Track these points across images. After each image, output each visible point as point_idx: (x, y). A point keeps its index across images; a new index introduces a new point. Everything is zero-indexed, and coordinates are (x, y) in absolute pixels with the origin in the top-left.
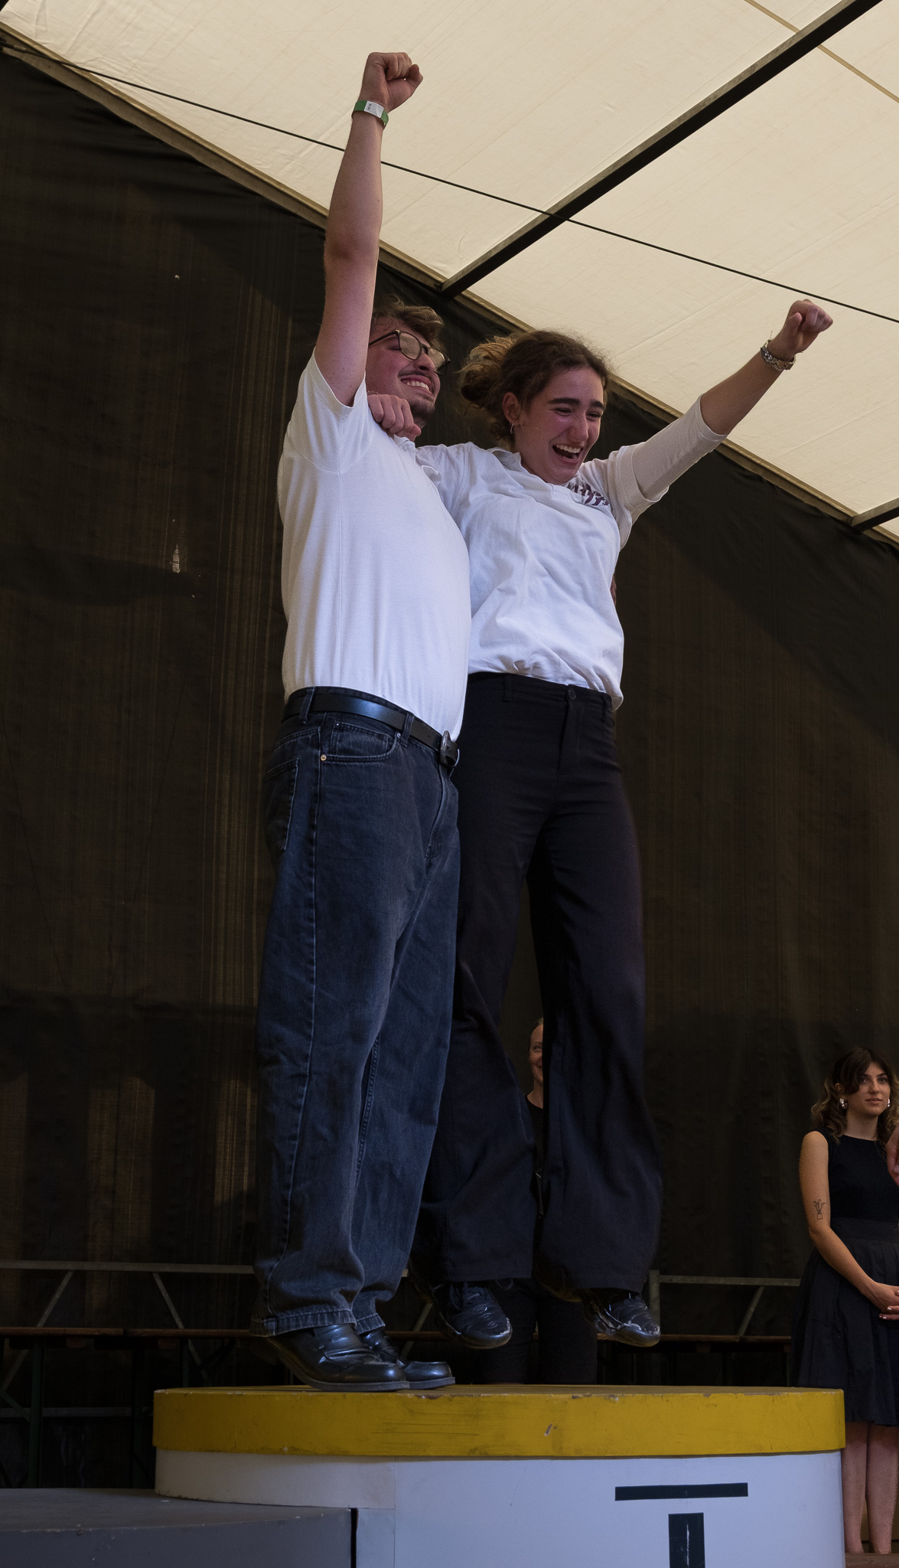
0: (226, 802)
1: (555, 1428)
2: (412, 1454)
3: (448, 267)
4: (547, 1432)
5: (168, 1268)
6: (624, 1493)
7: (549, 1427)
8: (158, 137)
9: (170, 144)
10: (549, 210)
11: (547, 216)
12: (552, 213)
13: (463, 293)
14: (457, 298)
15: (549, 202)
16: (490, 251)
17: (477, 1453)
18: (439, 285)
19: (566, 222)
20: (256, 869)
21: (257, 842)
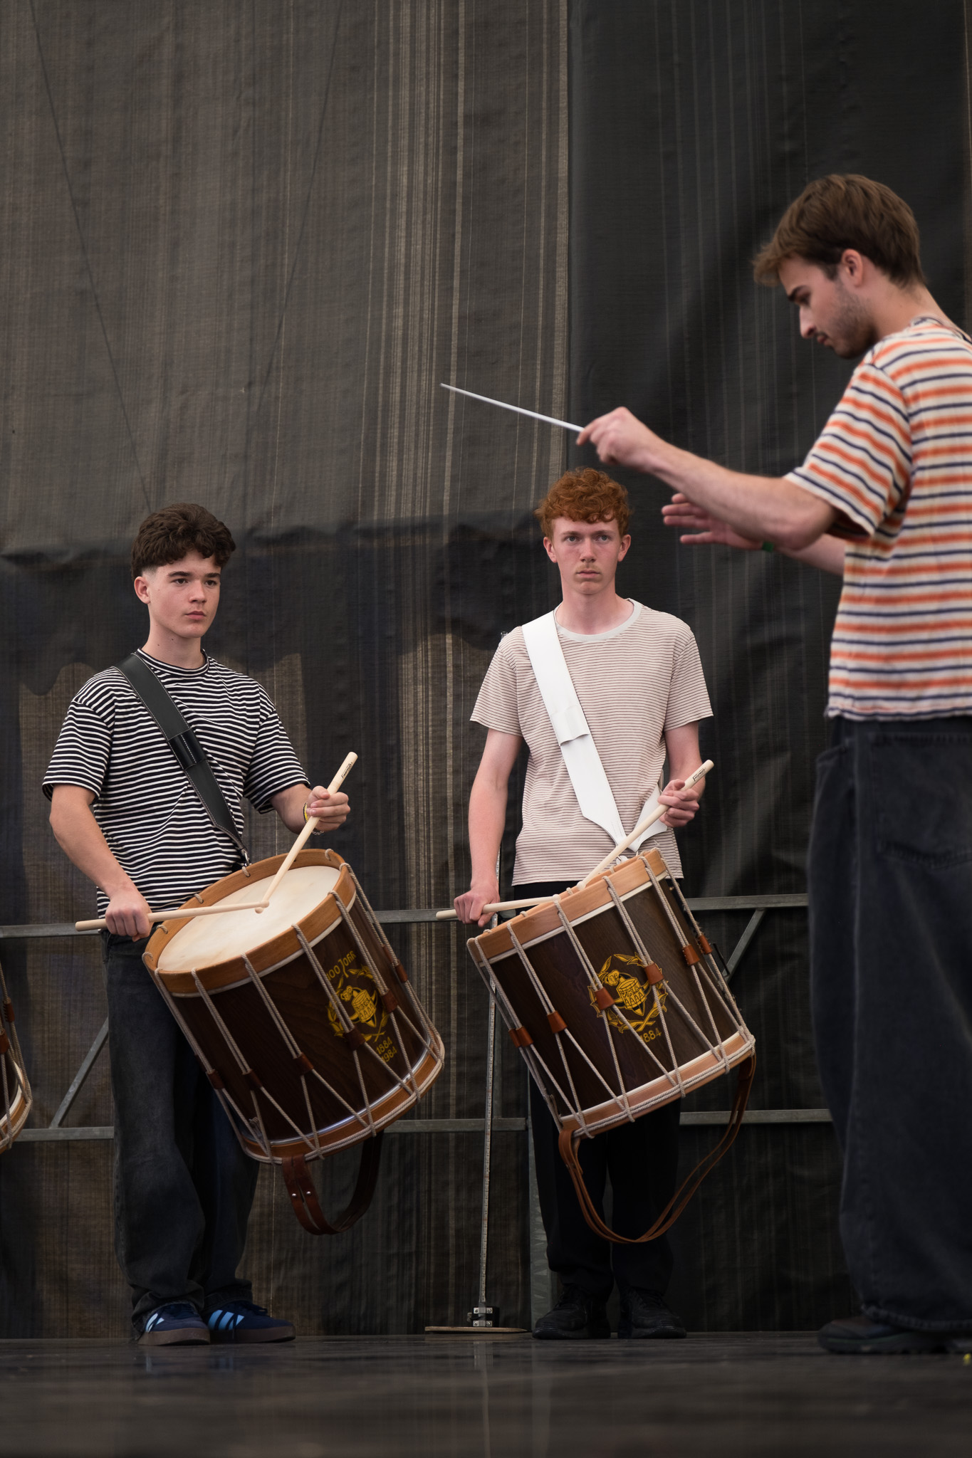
20: (456, 302)
21: (457, 260)
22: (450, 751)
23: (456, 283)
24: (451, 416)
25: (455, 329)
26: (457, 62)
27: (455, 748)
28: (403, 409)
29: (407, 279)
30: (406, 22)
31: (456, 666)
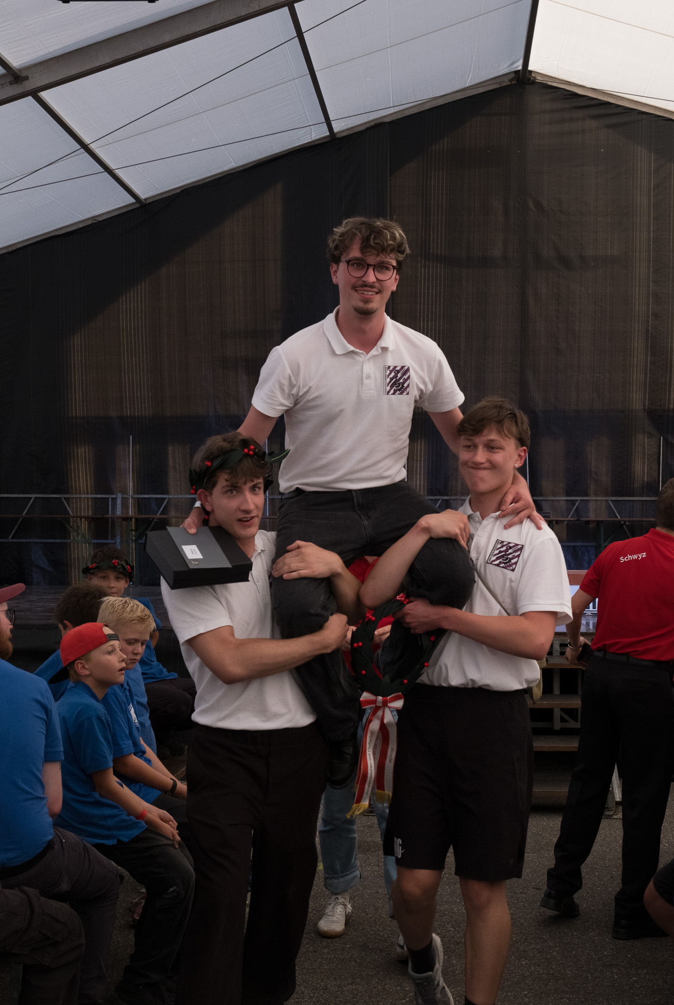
0: (636, 334)
5: (614, 498)
20: (649, 358)
21: (649, 348)
22: (646, 461)
23: (649, 353)
24: (648, 385)
25: (649, 364)
26: (649, 301)
27: (648, 460)
28: (636, 383)
29: (637, 351)
30: (637, 290)
31: (648, 442)
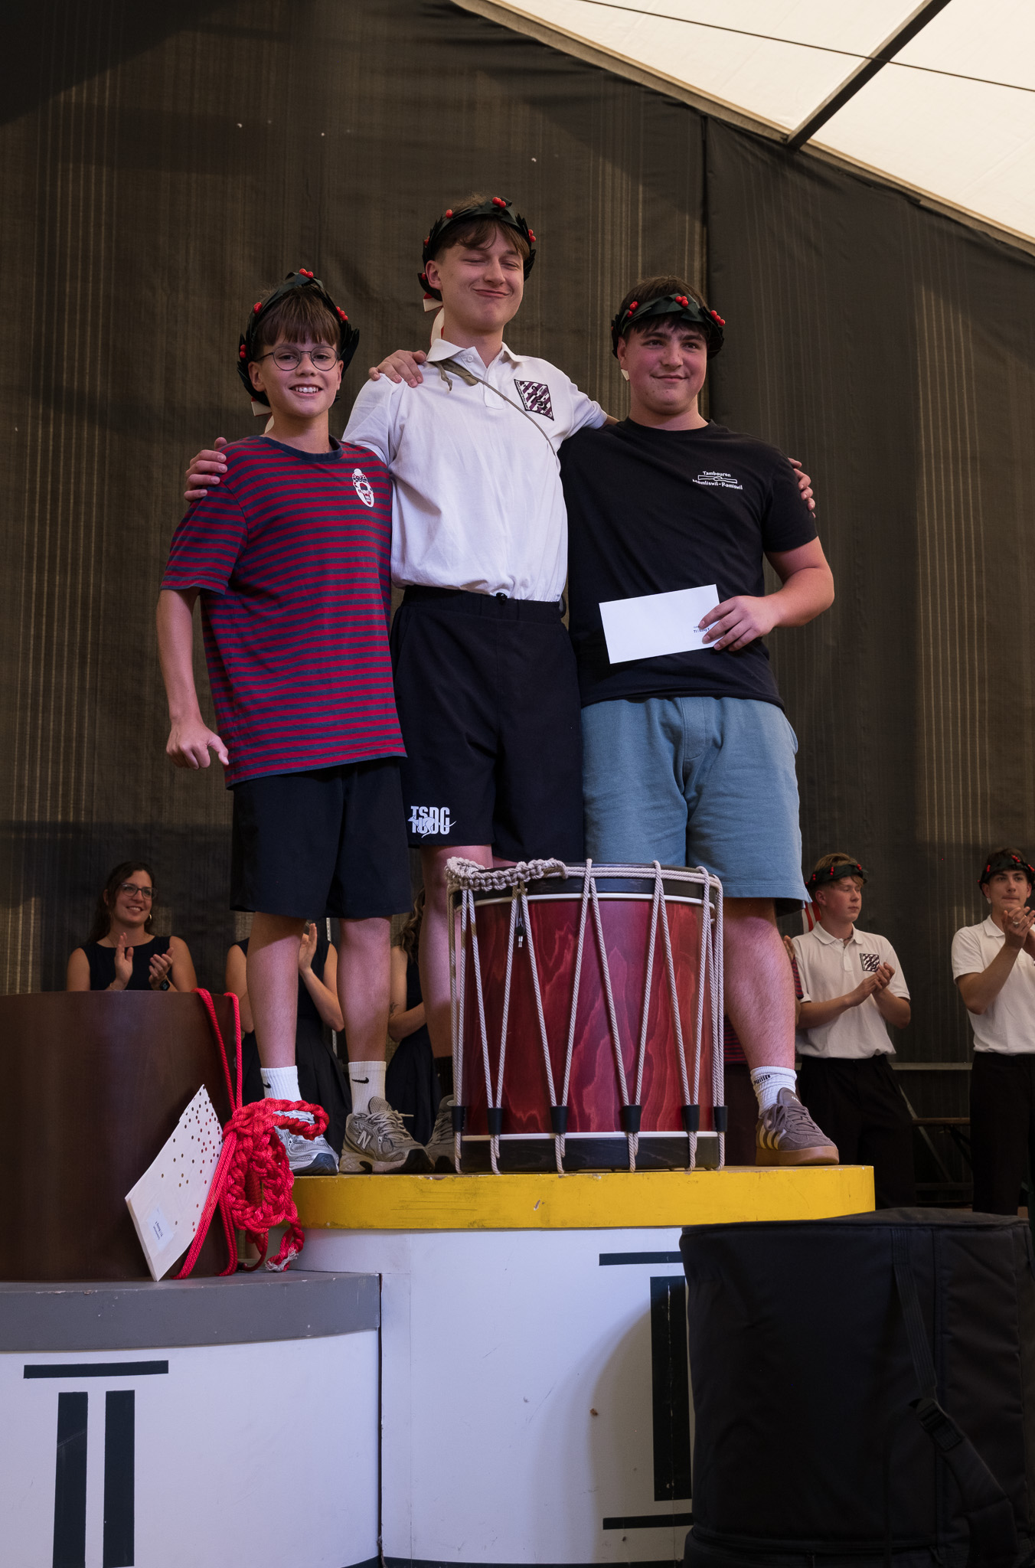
1: (543, 1203)
2: (422, 1227)
3: (791, 122)
4: (536, 1207)
6: (607, 1259)
7: (538, 1203)
8: (504, 24)
9: (516, 29)
10: (872, 54)
11: (870, 61)
12: (874, 56)
13: (809, 142)
14: (804, 148)
15: (872, 46)
16: (825, 101)
17: (476, 1226)
18: (785, 137)
19: (888, 65)
